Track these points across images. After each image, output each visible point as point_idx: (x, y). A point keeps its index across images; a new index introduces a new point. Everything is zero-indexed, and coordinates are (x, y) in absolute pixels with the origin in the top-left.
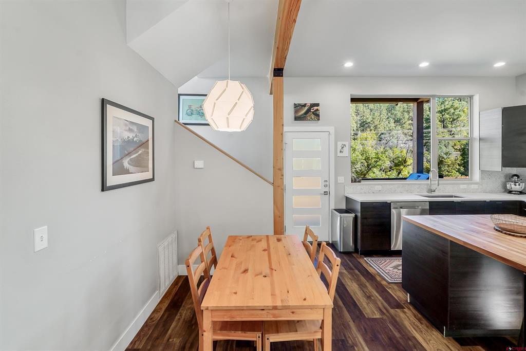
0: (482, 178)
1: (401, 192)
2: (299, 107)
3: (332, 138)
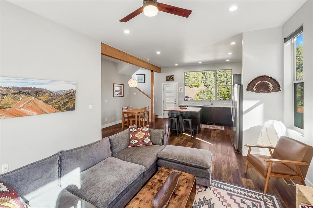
2: (167, 77)
3: (178, 86)
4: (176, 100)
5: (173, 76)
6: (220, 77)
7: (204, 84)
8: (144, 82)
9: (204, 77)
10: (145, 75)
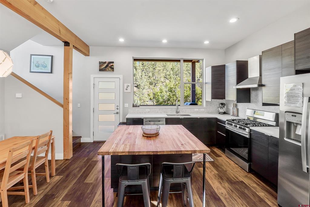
0: (206, 105)
1: (161, 113)
2: (101, 63)
3: (121, 81)
4: (118, 106)
5: (113, 62)
8: (50, 71)
10: (52, 57)
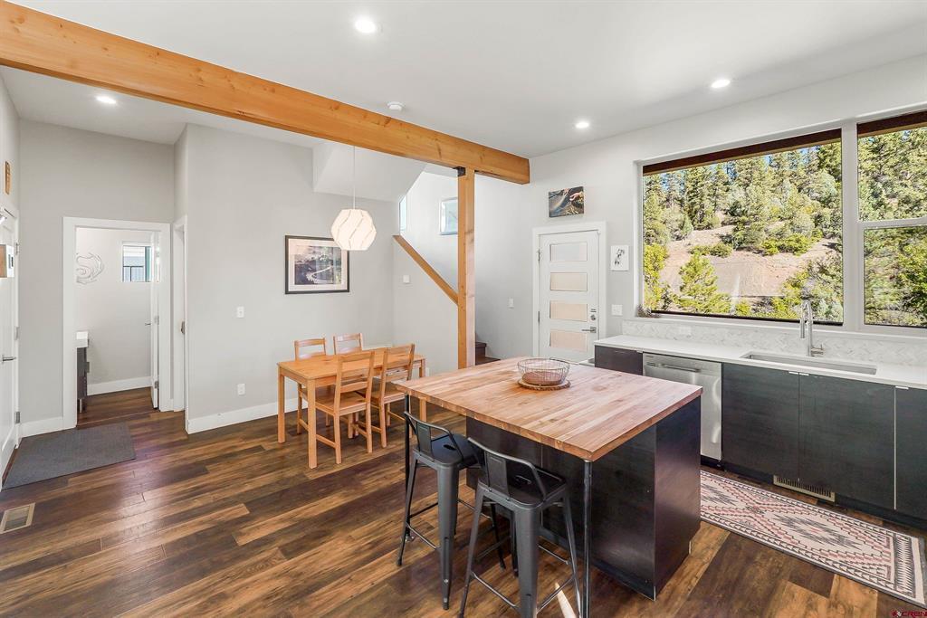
2: (554, 197)
3: (603, 239)
4: (593, 311)
5: (580, 189)
6: (907, 207)
7: (827, 241)
9: (827, 212)
